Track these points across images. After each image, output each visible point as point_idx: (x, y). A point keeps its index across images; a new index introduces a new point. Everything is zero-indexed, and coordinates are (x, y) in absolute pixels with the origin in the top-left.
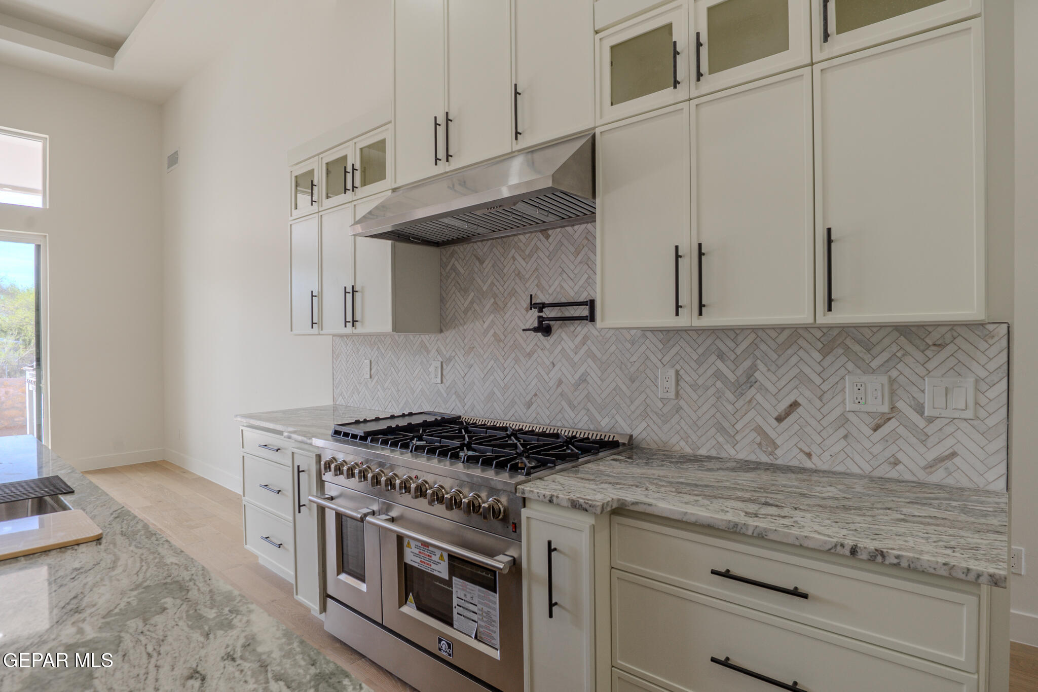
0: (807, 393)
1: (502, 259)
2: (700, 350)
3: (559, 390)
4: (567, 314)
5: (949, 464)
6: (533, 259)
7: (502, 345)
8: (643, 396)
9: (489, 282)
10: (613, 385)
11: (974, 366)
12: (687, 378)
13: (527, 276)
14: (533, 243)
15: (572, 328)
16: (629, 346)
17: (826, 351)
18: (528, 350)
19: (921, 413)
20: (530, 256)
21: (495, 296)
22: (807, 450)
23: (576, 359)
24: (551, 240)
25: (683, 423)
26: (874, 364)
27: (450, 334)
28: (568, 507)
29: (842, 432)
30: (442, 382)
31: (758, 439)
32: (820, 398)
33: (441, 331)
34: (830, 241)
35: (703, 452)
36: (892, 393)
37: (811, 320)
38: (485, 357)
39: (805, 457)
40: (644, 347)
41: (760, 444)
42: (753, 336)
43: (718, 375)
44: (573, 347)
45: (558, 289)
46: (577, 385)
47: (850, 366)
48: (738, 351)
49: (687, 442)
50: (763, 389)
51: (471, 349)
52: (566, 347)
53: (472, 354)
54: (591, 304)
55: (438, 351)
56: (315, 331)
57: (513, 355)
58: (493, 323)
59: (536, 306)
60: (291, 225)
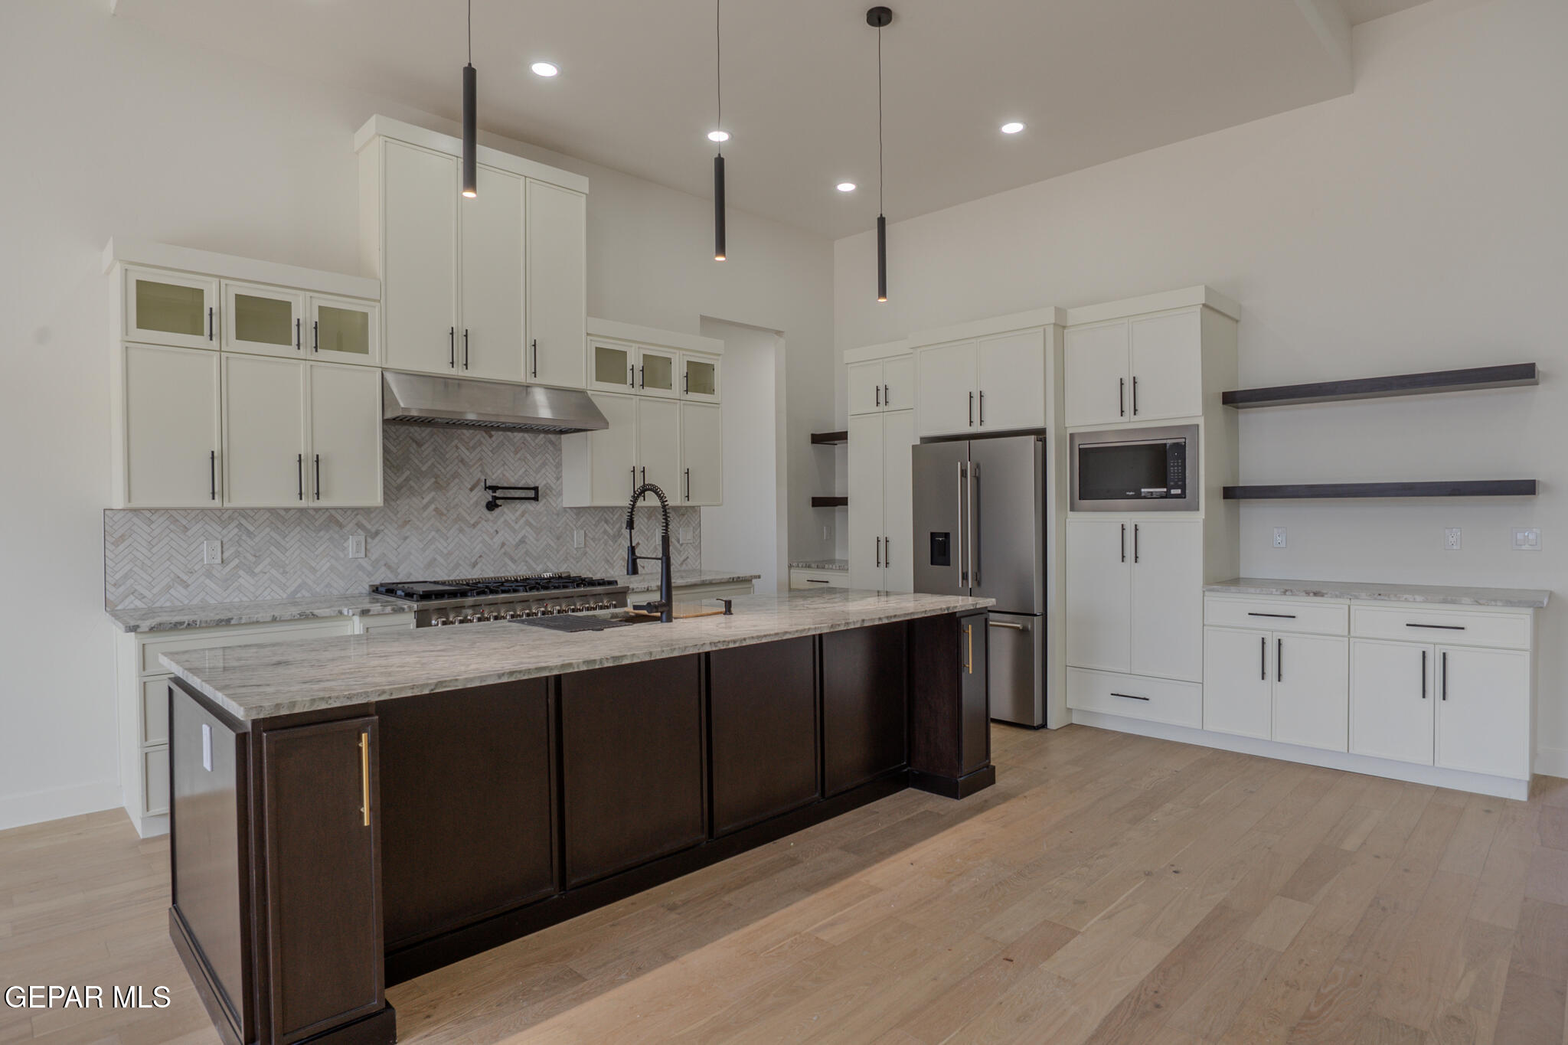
0: (643, 539)
1: (445, 446)
2: (597, 519)
4: (509, 496)
5: (686, 562)
6: (477, 451)
8: (565, 548)
9: (430, 463)
10: (545, 543)
12: (590, 535)
13: (472, 464)
14: (476, 439)
15: (513, 505)
16: (556, 517)
17: (649, 518)
18: (472, 522)
19: (679, 542)
20: (474, 448)
21: (436, 476)
23: (517, 527)
24: (493, 438)
25: (588, 561)
30: (366, 556)
32: (647, 540)
38: (424, 529)
40: (565, 518)
43: (605, 532)
44: (514, 518)
45: (501, 476)
46: (517, 546)
48: (614, 519)
49: (590, 572)
51: (406, 522)
52: (508, 519)
53: (408, 527)
54: (536, 489)
55: (359, 525)
56: (217, 503)
57: (457, 526)
58: (433, 499)
59: (489, 488)
60: (127, 348)
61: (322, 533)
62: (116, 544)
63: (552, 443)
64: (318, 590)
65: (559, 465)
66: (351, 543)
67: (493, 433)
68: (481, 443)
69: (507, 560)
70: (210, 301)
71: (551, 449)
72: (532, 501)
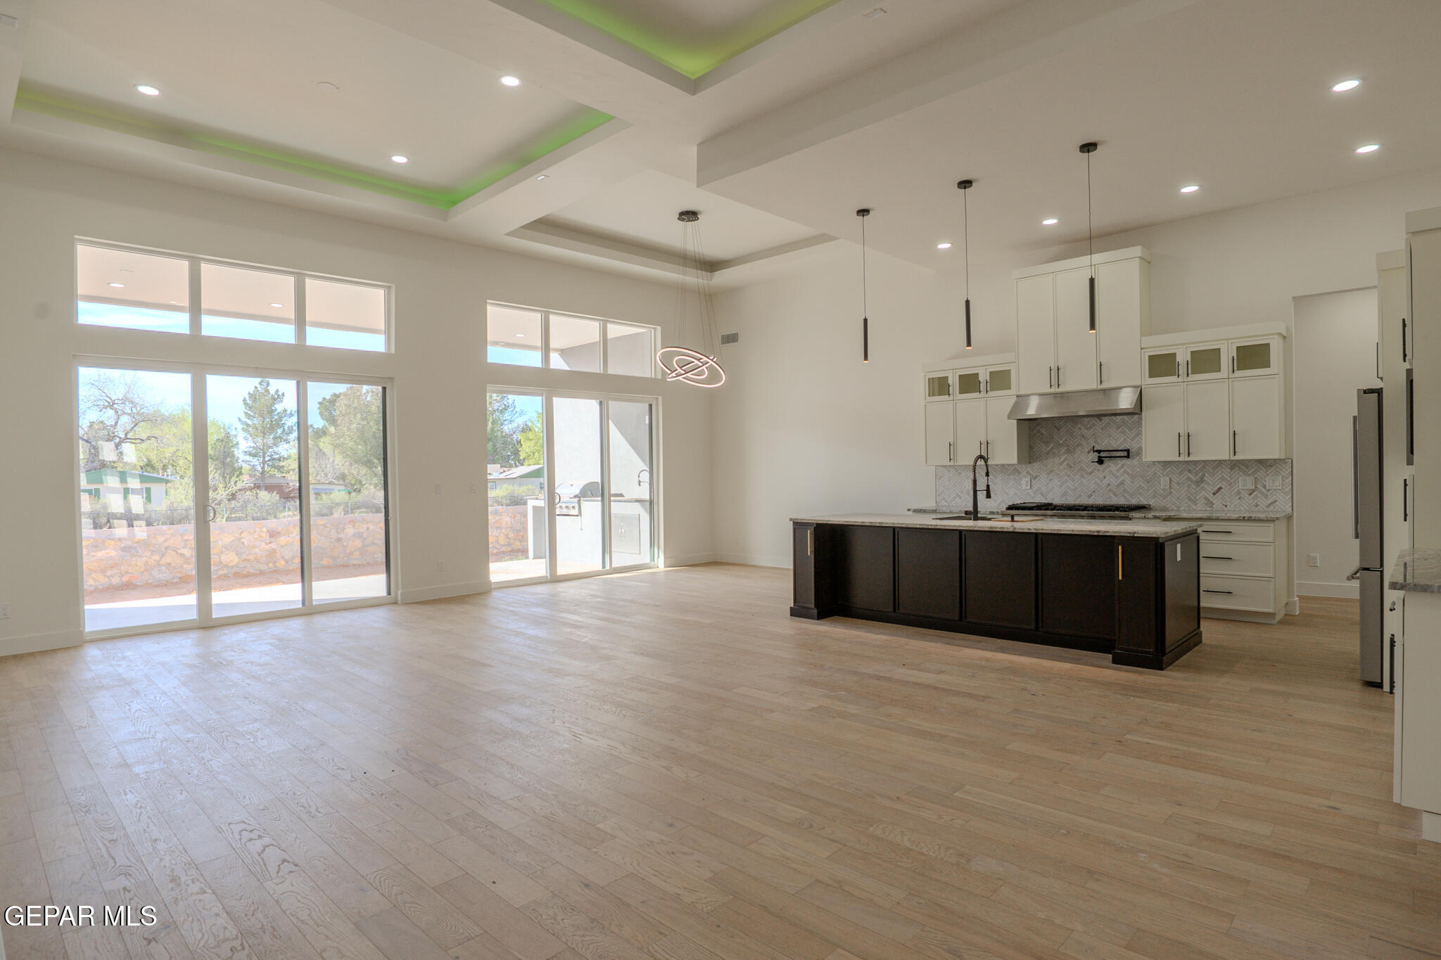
0: (1225, 484)
2: (1180, 469)
3: (1108, 489)
4: (1114, 455)
5: (1274, 504)
6: (1092, 429)
7: (1073, 469)
8: (1154, 489)
9: (1064, 439)
10: (1139, 485)
11: (1281, 472)
12: (1175, 480)
13: (1088, 437)
14: (1091, 423)
15: (1115, 461)
16: (1147, 468)
17: (1232, 468)
18: (1089, 471)
19: (1265, 488)
20: (1090, 428)
21: (1068, 446)
22: (1225, 504)
23: (1118, 474)
25: (1173, 498)
26: (1250, 472)
27: (1036, 465)
29: (1238, 497)
30: (1030, 488)
31: (1206, 501)
32: (1230, 485)
33: (1030, 463)
34: (1235, 434)
35: (1182, 508)
36: (1256, 482)
37: (1228, 458)
38: (1061, 475)
39: (1224, 507)
40: (1154, 469)
42: (1203, 464)
43: (1188, 479)
44: (1116, 469)
45: (1108, 444)
46: (1118, 486)
47: (1241, 473)
48: (1197, 469)
50: (1208, 483)
51: (1052, 471)
52: (1113, 470)
53: (1052, 474)
54: (1128, 451)
55: (1028, 473)
56: (952, 463)
57: (1080, 474)
58: (1066, 458)
59: (1097, 451)
60: (925, 405)
61: (1011, 476)
62: (939, 480)
66: (1023, 482)
67: (1102, 418)
68: (1094, 425)
69: (1111, 494)
70: (950, 382)
72: (1125, 459)
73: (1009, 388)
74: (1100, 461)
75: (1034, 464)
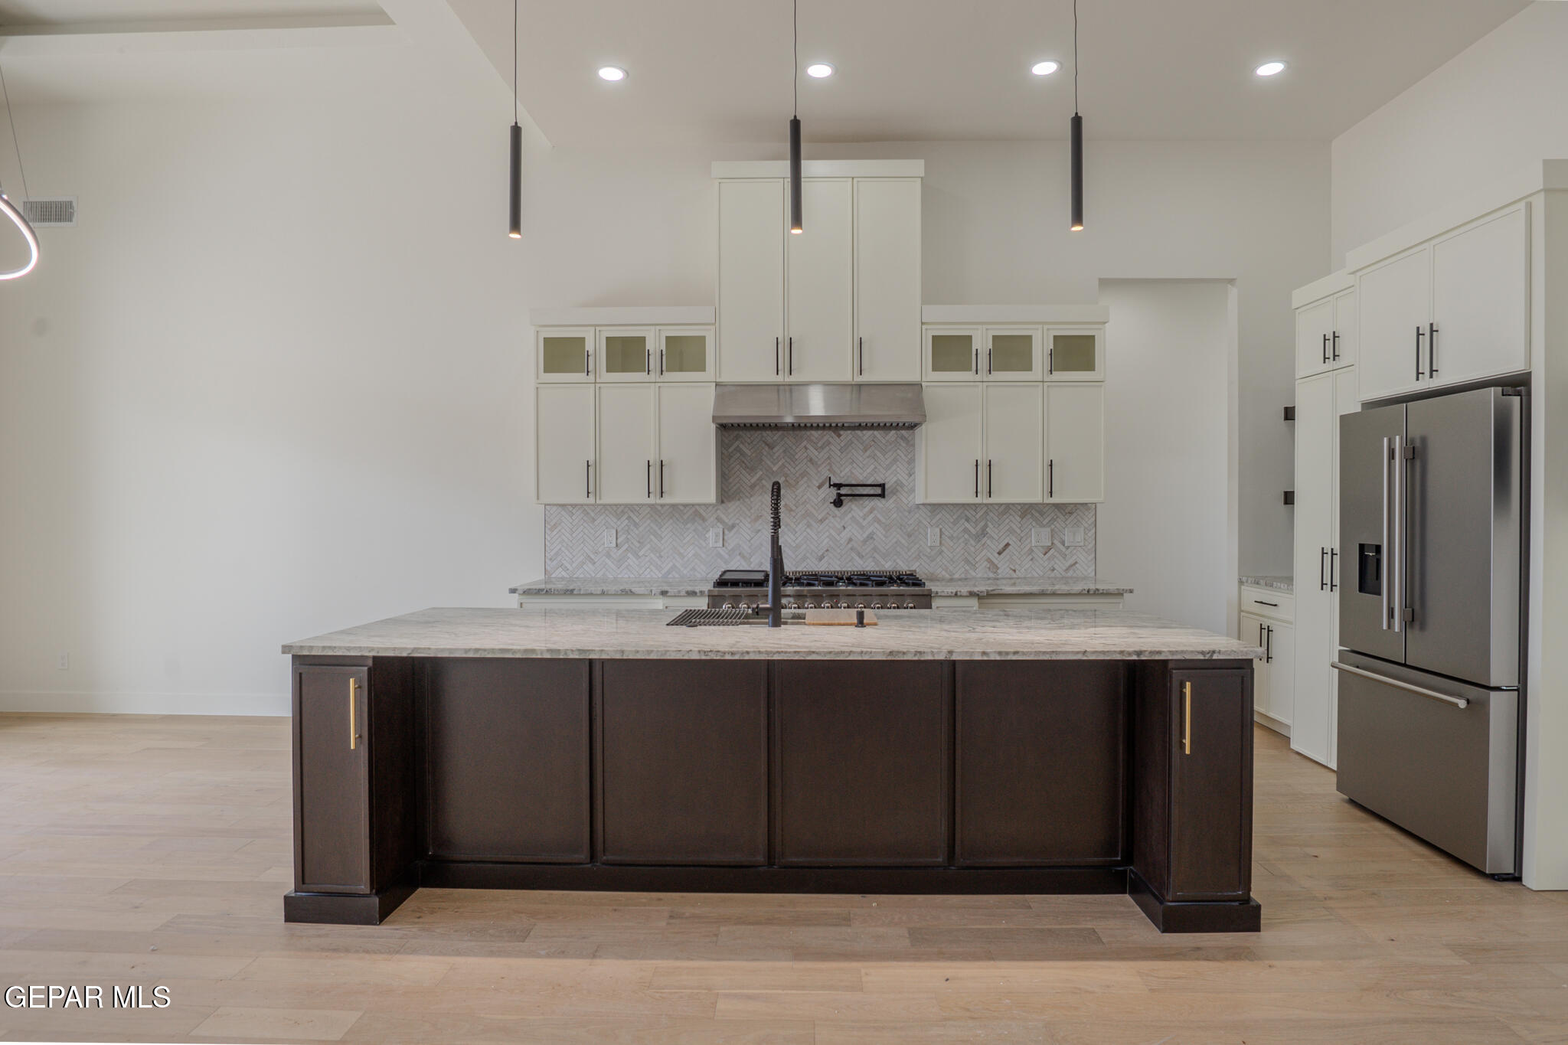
0: (1014, 539)
1: (794, 448)
2: (955, 517)
3: (850, 546)
4: (857, 493)
5: (1074, 567)
6: (825, 451)
7: (794, 514)
8: (917, 546)
9: (780, 463)
10: (895, 540)
11: (1084, 522)
12: (947, 533)
13: (819, 463)
14: (825, 438)
15: (861, 502)
16: (907, 514)
17: (1022, 517)
18: (820, 517)
19: (1064, 545)
20: (822, 448)
22: (1013, 568)
23: (864, 523)
24: (842, 438)
25: (944, 561)
26: (1045, 523)
27: (734, 505)
28: (967, 596)
29: (1030, 557)
30: (723, 546)
31: (988, 566)
32: (1020, 540)
33: (723, 502)
34: (1051, 465)
35: (957, 576)
36: (1052, 536)
37: (1042, 501)
39: (1011, 571)
40: (917, 515)
41: (989, 568)
42: (985, 508)
43: (966, 530)
44: (861, 514)
45: (849, 474)
46: (865, 541)
47: (1034, 524)
48: (977, 517)
49: (946, 571)
50: (991, 538)
51: (759, 517)
52: (855, 515)
53: (760, 521)
54: (882, 486)
55: (719, 519)
56: (591, 500)
57: (805, 521)
59: (835, 485)
60: (537, 388)
61: (689, 525)
62: (551, 530)
63: (903, 438)
64: (685, 572)
65: (911, 461)
66: (711, 535)
67: (842, 432)
68: (829, 442)
69: (854, 555)
70: (589, 346)
71: (904, 445)
72: (880, 498)
73: (701, 367)
74: (838, 503)
75: (730, 505)
